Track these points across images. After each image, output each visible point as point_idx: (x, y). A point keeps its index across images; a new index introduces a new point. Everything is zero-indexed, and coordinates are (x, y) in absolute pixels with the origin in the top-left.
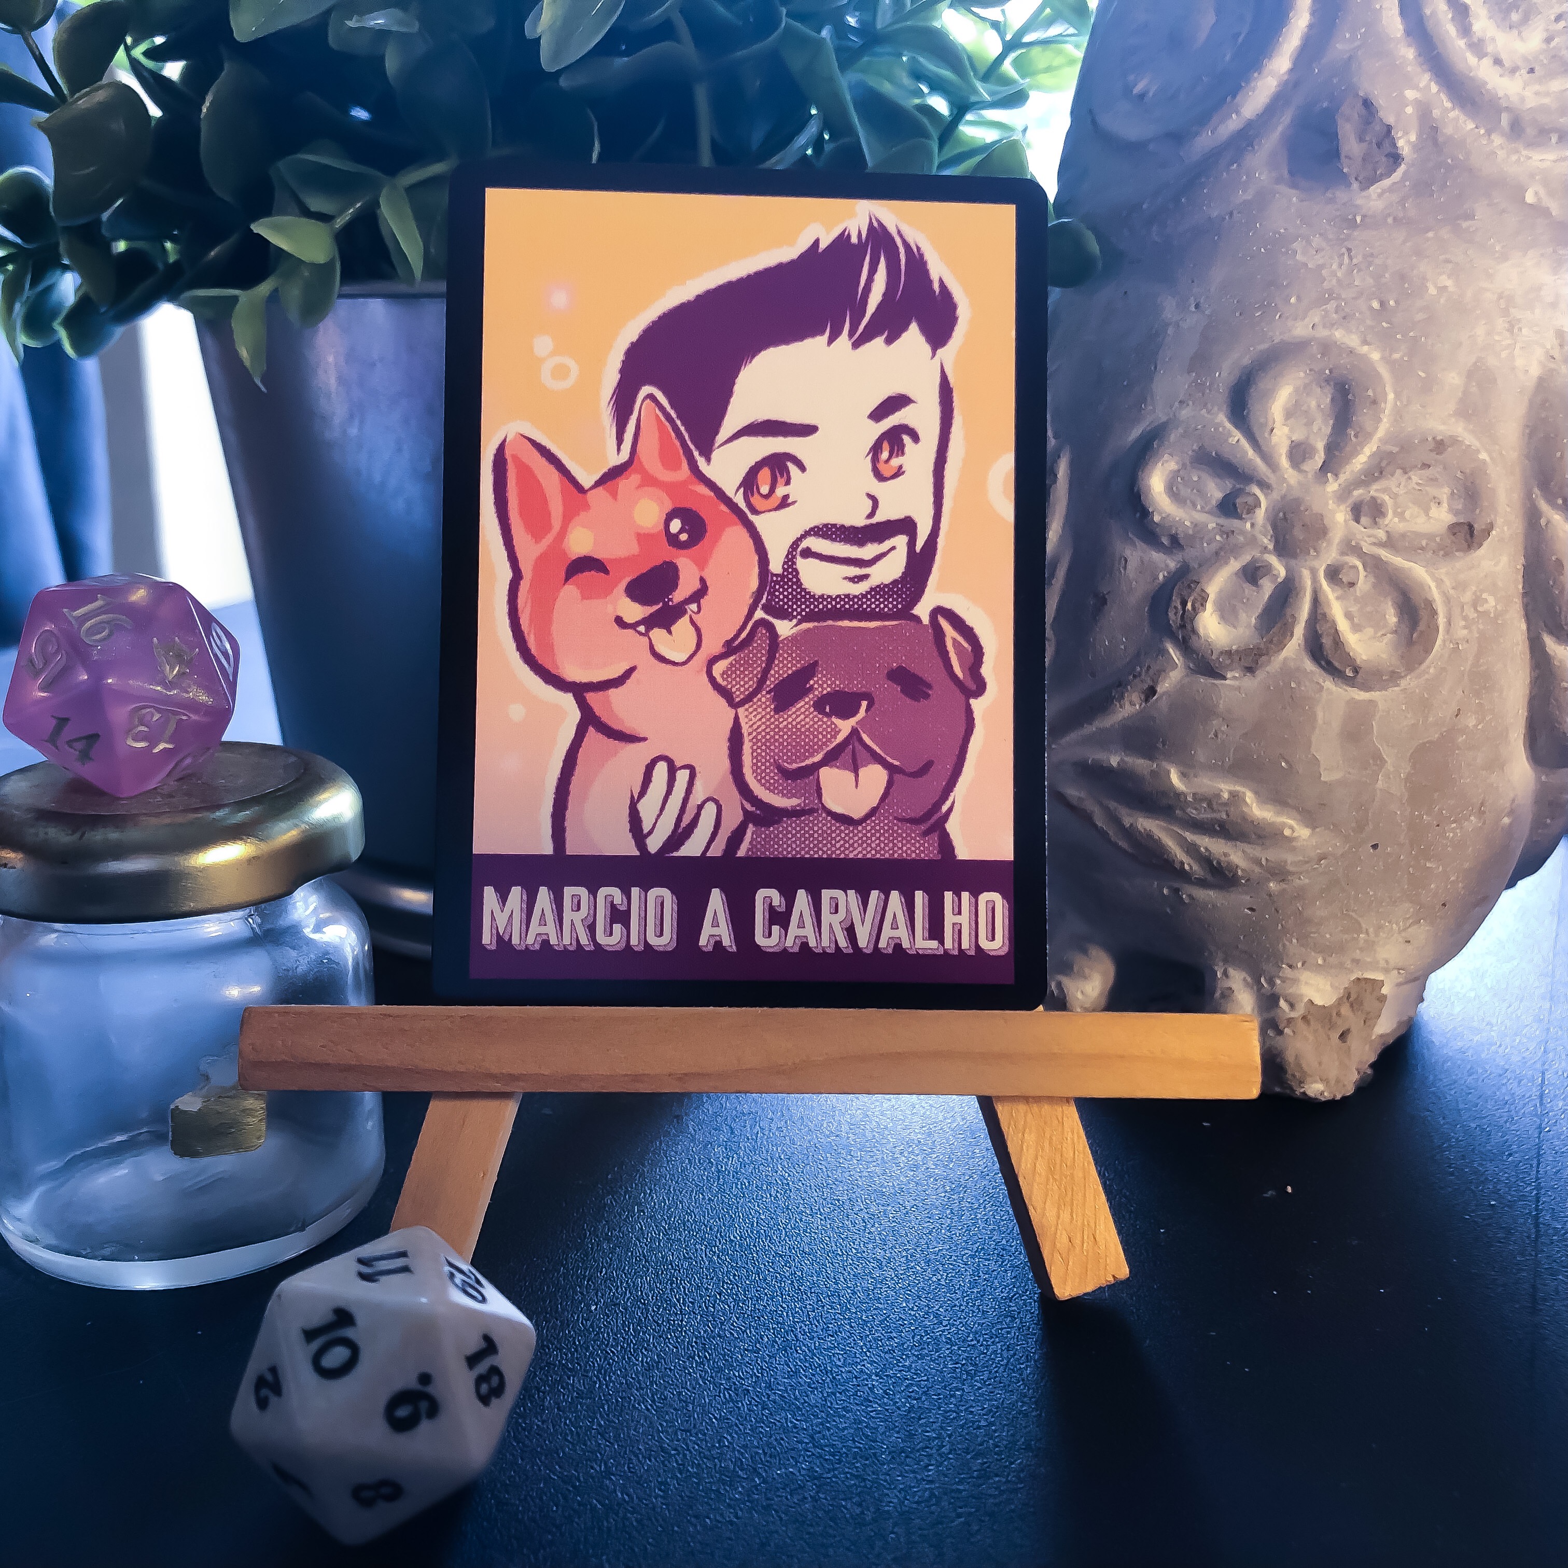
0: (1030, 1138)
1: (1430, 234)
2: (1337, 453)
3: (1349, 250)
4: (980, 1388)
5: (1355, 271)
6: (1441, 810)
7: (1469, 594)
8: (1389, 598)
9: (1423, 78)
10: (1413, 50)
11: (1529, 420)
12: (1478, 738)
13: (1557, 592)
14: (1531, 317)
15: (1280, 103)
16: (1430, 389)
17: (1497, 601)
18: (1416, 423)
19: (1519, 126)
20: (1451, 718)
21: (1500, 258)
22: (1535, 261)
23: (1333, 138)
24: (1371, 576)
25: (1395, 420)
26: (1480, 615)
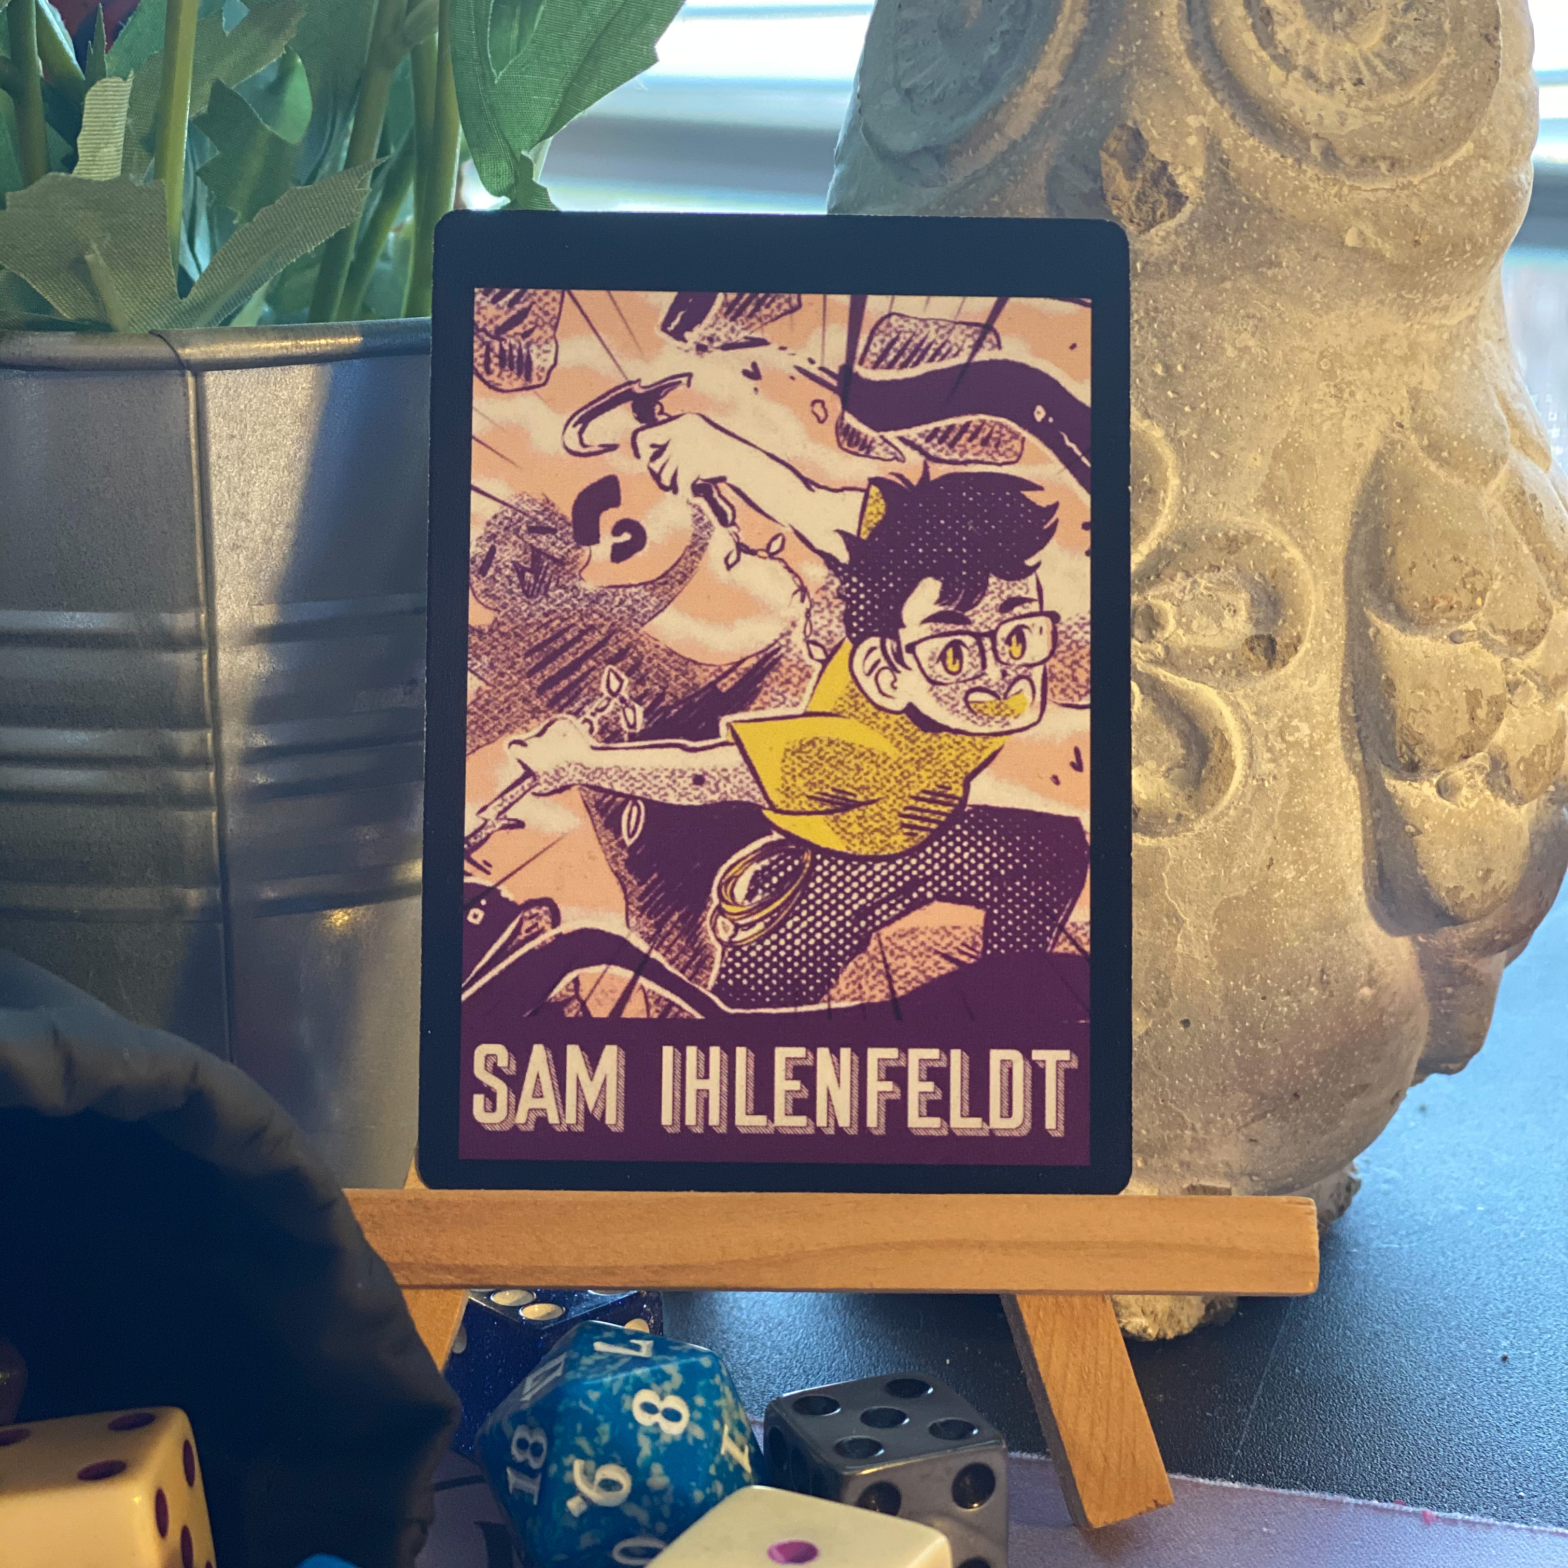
6: (1263, 980)
7: (1274, 721)
8: (1173, 725)
9: (1212, 100)
10: (1201, 64)
11: (1359, 506)
12: (1302, 893)
13: (1388, 718)
14: (1369, 376)
15: (1047, 124)
16: (1224, 473)
17: (1313, 728)
18: (1205, 515)
19: (1334, 155)
20: (1261, 869)
21: (1321, 308)
22: (1372, 309)
23: (1097, 176)
24: (1150, 699)
25: (1180, 511)
26: (1290, 745)
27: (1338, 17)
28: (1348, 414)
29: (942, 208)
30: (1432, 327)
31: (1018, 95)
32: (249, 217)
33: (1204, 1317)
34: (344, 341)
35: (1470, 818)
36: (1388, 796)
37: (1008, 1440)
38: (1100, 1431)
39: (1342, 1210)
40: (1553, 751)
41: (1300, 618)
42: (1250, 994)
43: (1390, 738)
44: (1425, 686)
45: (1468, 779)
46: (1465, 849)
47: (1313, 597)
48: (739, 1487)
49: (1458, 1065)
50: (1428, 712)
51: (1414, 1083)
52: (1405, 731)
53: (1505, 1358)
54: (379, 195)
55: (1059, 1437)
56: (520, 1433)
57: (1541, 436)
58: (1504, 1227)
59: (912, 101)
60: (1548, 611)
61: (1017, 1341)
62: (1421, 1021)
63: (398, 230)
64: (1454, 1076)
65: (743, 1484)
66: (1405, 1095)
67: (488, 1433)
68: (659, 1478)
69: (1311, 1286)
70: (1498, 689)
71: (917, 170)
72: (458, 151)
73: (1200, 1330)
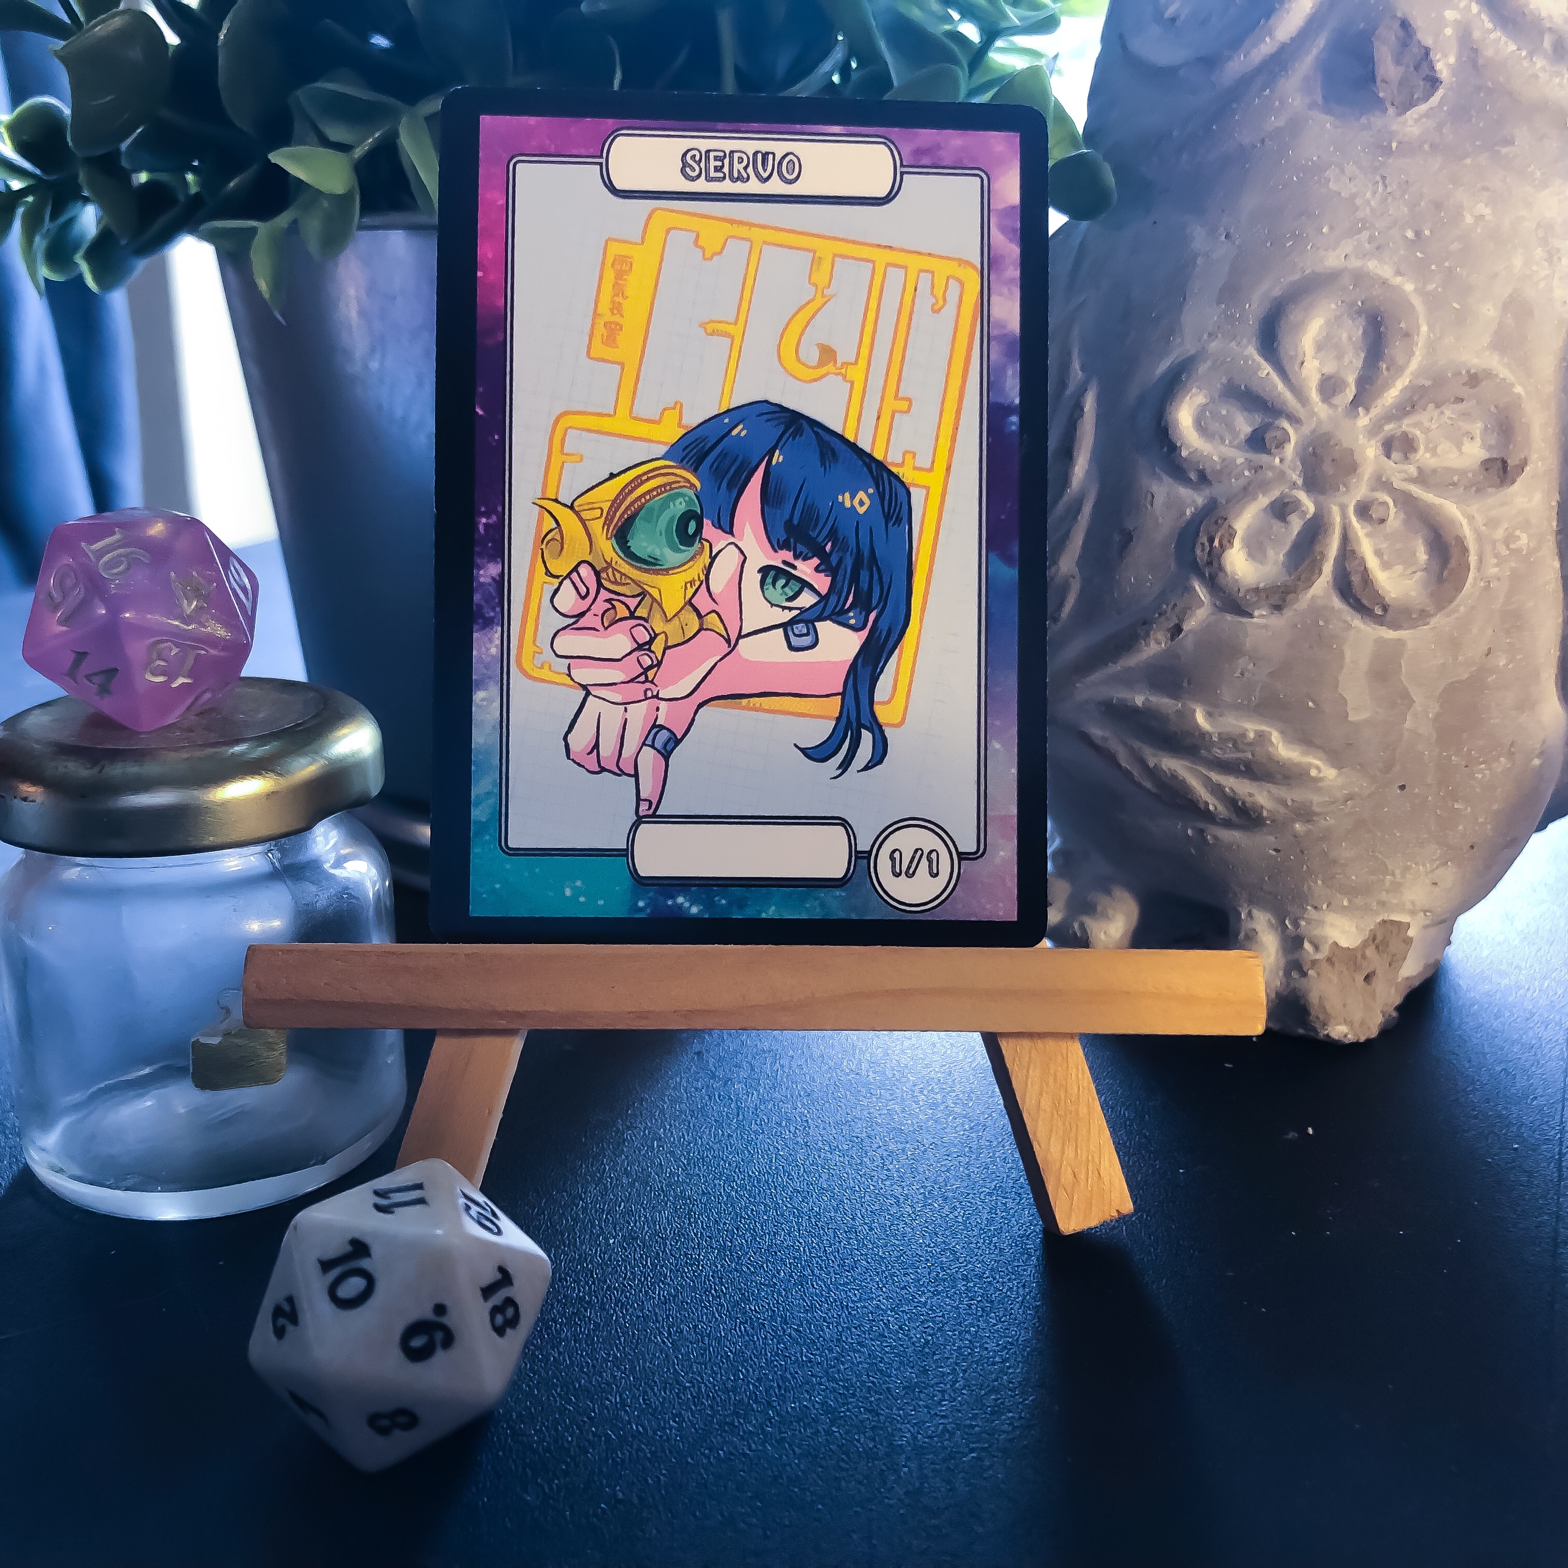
0: (1035, 1074)
1: (1468, 161)
2: (1367, 387)
3: (1384, 178)
4: (995, 1325)
5: (1389, 201)
6: (1470, 751)
7: (1501, 531)
8: (1422, 533)
12: (1508, 678)
15: (1315, 26)
16: (1465, 322)
17: (1531, 538)
18: (1450, 355)
20: (1484, 656)
21: (1540, 184)
23: (1369, 62)
25: (1429, 353)
26: (1512, 552)
29: (1212, 108)
31: (1289, 1)
41: (1526, 443)
47: (1536, 427)
59: (1176, 27)
71: (1187, 80)
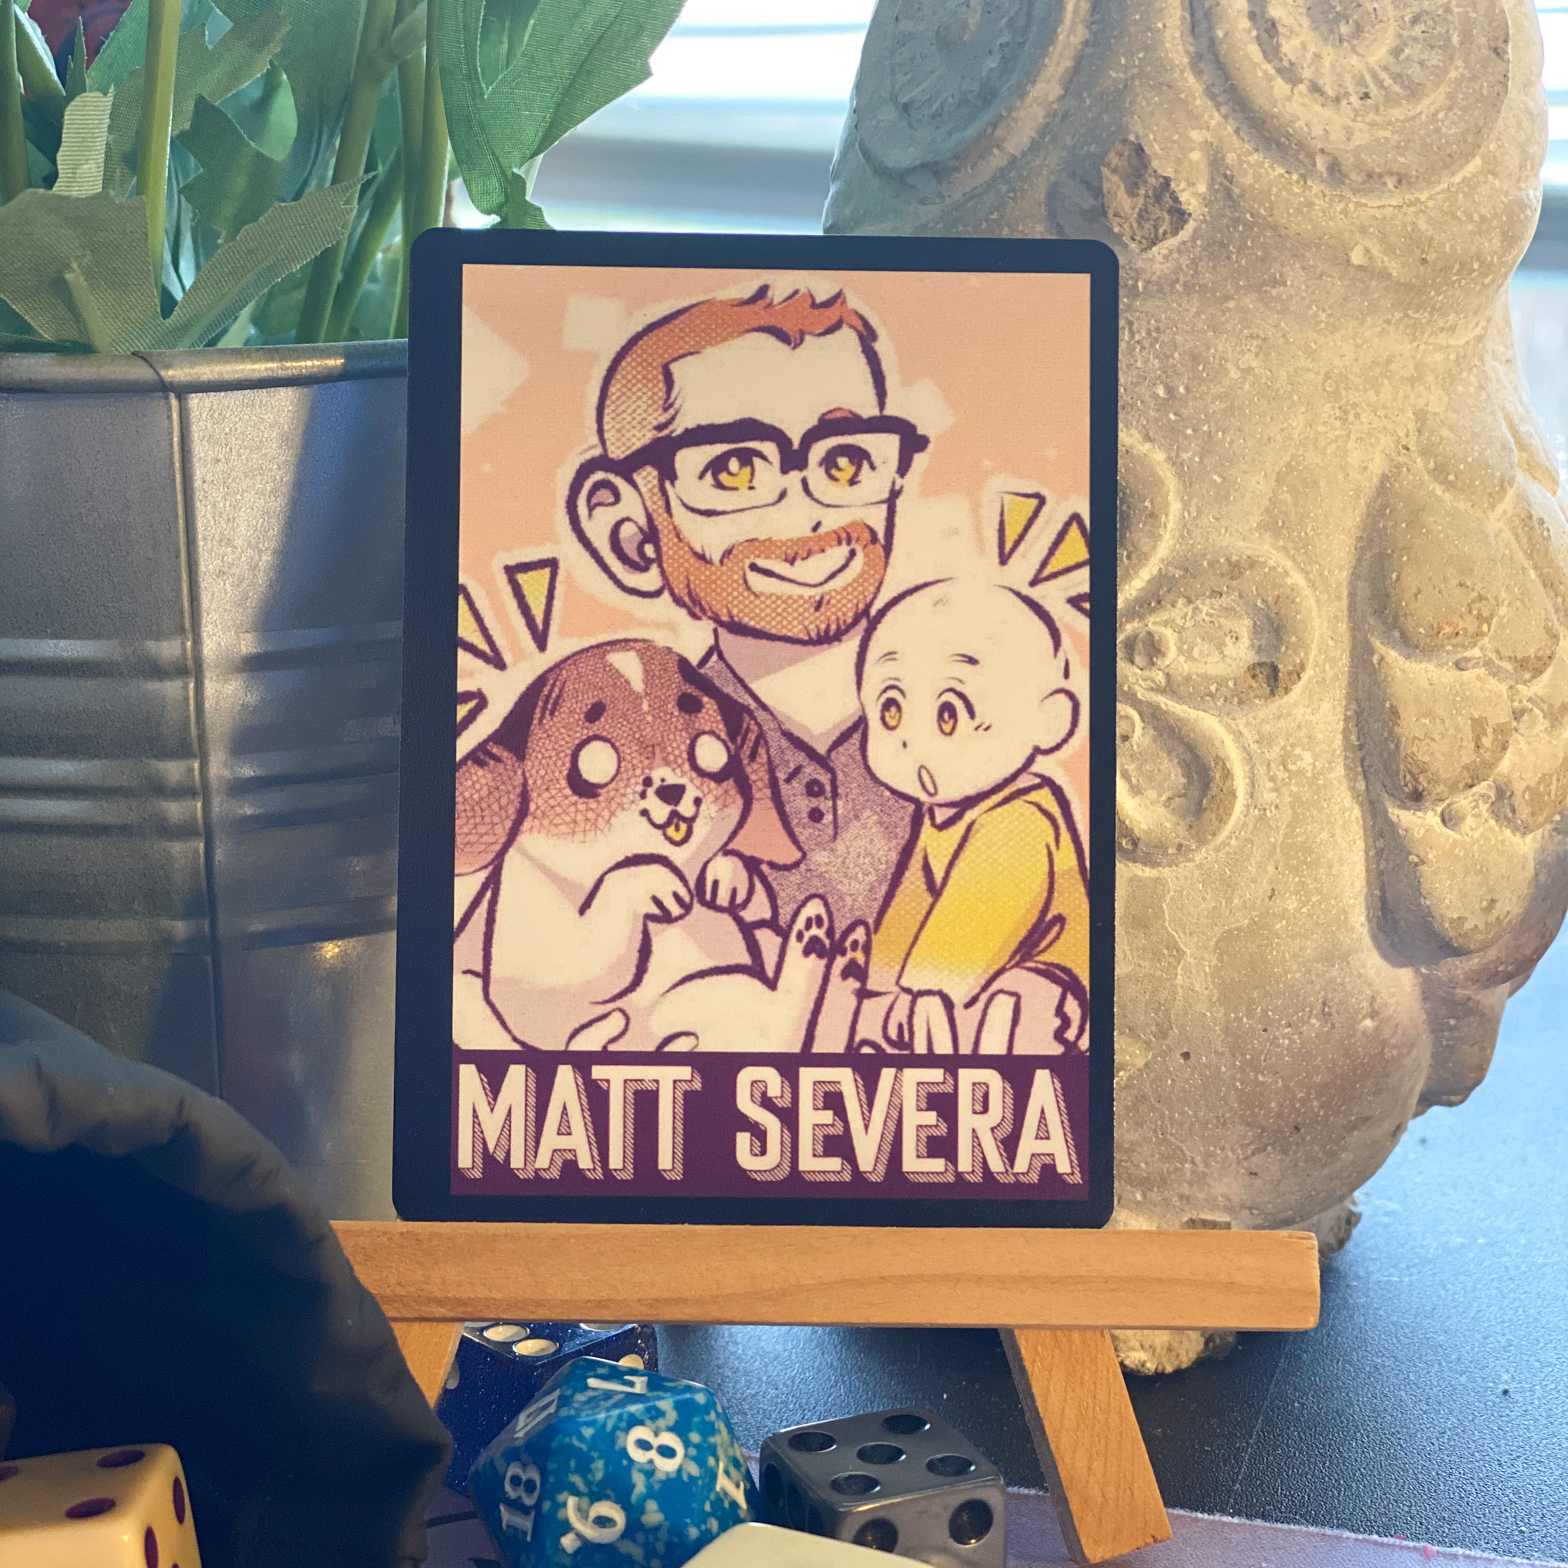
1: (1231, 304)
3: (1130, 323)
5: (1137, 350)
6: (1265, 1012)
7: (1277, 749)
8: (1174, 754)
9: (1216, 114)
10: (1205, 78)
11: (1364, 530)
12: (1304, 924)
13: (1392, 746)
14: (1375, 398)
15: (1047, 138)
16: (1227, 498)
17: (1316, 757)
18: (1207, 539)
19: (1339, 171)
20: (1263, 900)
21: (1326, 329)
22: (1378, 329)
23: (1098, 192)
24: (1150, 727)
25: (1182, 536)
26: (1292, 774)
27: (1344, 29)
28: (1353, 437)
29: (939, 226)
30: (1439, 348)
31: (1017, 109)
32: (232, 236)
33: (1203, 1351)
34: (331, 362)
35: (1475, 847)
36: (1392, 826)
37: (1006, 1475)
38: (1097, 1465)
39: (1342, 1243)
40: (1558, 780)
41: (1303, 644)
42: (1251, 1026)
43: (1394, 767)
44: (1429, 714)
45: (1473, 809)
46: (1469, 879)
47: (1316, 623)
48: (734, 1524)
49: (1459, 1098)
50: (1433, 739)
51: (1416, 1115)
52: (1410, 760)
53: (1506, 1392)
54: (367, 214)
55: (1058, 1474)
56: (514, 1470)
57: (1548, 459)
58: (1505, 1259)
59: (909, 115)
60: (1555, 637)
61: (1016, 1375)
62: (1423, 1053)
63: (385, 251)
64: (1454, 1109)
65: (740, 1521)
66: (1406, 1129)
67: (480, 1469)
68: (653, 1515)
69: (1311, 1321)
70: (1501, 716)
71: (914, 187)
72: (447, 168)
73: (1199, 1364)
